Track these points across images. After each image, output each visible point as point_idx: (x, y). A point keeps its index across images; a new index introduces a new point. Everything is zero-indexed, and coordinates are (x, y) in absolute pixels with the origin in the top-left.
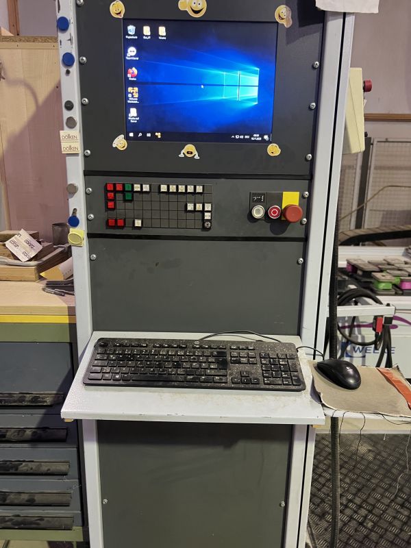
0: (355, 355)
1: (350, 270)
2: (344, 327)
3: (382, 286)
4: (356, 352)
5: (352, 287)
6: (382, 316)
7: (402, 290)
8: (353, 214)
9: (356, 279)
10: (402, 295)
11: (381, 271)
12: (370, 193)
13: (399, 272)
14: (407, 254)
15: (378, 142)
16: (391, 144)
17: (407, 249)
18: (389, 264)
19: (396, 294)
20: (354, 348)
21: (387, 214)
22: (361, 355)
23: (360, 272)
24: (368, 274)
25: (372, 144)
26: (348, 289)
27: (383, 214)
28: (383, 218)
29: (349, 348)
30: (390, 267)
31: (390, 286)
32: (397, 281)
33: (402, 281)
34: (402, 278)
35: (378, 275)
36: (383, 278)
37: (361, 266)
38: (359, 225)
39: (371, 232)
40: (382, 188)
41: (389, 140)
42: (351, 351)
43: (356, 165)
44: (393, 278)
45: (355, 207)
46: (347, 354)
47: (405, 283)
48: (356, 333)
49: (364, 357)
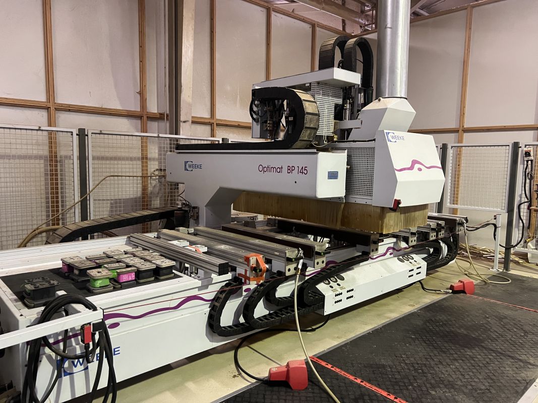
0: (75, 370)
1: (66, 270)
2: (57, 342)
3: (98, 284)
4: (76, 366)
5: (61, 293)
6: (89, 324)
7: (120, 283)
8: (77, 206)
9: (73, 280)
10: (121, 288)
11: (99, 266)
12: (91, 184)
13: (117, 265)
14: (129, 242)
15: (92, 133)
16: (106, 136)
17: (129, 238)
18: (109, 257)
19: (115, 289)
20: (73, 363)
21: (116, 203)
22: (82, 367)
23: (76, 272)
24: (83, 272)
25: (87, 136)
26: (56, 296)
27: (111, 204)
28: (112, 207)
29: (66, 365)
30: (108, 260)
31: (107, 282)
32: (113, 274)
33: (119, 274)
34: (118, 271)
35: (94, 273)
36: (99, 274)
37: (77, 265)
38: (84, 217)
39: (96, 224)
40: (104, 177)
41: (103, 132)
42: (70, 367)
43: (73, 155)
44: (110, 273)
45: (77, 198)
46: (65, 371)
47: (121, 276)
48: (74, 344)
49: (86, 368)
